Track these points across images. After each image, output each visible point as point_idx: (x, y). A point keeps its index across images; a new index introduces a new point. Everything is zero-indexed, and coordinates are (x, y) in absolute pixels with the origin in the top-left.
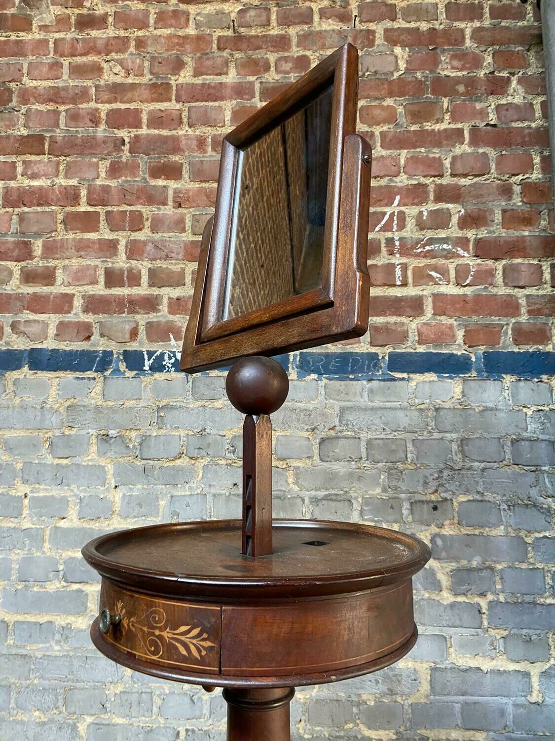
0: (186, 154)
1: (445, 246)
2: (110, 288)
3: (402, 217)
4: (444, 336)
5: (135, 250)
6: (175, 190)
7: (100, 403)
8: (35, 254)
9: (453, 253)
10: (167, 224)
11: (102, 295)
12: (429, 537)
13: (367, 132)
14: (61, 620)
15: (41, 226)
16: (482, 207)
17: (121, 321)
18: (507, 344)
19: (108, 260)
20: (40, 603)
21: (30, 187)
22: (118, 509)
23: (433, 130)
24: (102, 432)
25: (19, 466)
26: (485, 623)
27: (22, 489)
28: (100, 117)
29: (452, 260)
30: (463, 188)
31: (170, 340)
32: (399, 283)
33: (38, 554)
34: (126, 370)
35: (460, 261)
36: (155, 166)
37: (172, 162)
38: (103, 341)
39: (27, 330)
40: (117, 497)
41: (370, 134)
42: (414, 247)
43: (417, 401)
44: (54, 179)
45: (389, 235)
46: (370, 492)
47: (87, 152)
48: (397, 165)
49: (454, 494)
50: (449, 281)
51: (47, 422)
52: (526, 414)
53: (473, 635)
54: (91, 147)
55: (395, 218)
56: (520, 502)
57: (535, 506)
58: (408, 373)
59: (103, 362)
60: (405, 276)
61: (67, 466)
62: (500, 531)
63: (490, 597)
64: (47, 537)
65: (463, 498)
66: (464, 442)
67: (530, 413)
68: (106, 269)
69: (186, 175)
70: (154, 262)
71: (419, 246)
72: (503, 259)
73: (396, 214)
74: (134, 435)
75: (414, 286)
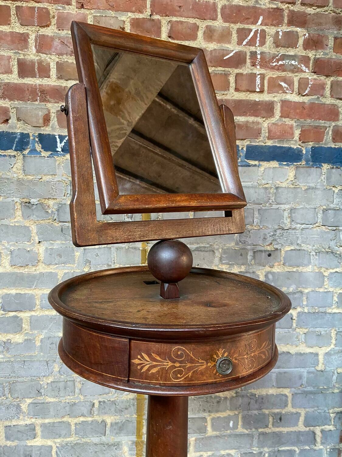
1: (293, 62)
2: (23, 77)
3: (263, 34)
4: (286, 134)
5: (43, 44)
7: (21, 177)
9: (298, 68)
11: (16, 84)
12: (264, 274)
16: (321, 33)
17: (35, 107)
18: (328, 142)
19: (20, 52)
22: (42, 259)
24: (25, 200)
26: (294, 325)
29: (296, 74)
30: (309, 16)
32: (258, 90)
34: (42, 150)
35: (303, 75)
38: (20, 124)
40: (41, 250)
42: (271, 61)
43: (263, 182)
45: (253, 49)
46: (228, 245)
49: (282, 245)
50: (293, 91)
52: (334, 192)
53: (286, 333)
55: (258, 35)
56: (323, 250)
57: (332, 253)
58: (259, 161)
59: (21, 143)
60: (263, 85)
62: (309, 269)
63: (299, 309)
65: (288, 248)
66: (293, 211)
67: (336, 191)
68: (19, 60)
70: (61, 57)
71: (274, 60)
72: (332, 76)
73: (259, 32)
74: (52, 203)
75: (268, 93)
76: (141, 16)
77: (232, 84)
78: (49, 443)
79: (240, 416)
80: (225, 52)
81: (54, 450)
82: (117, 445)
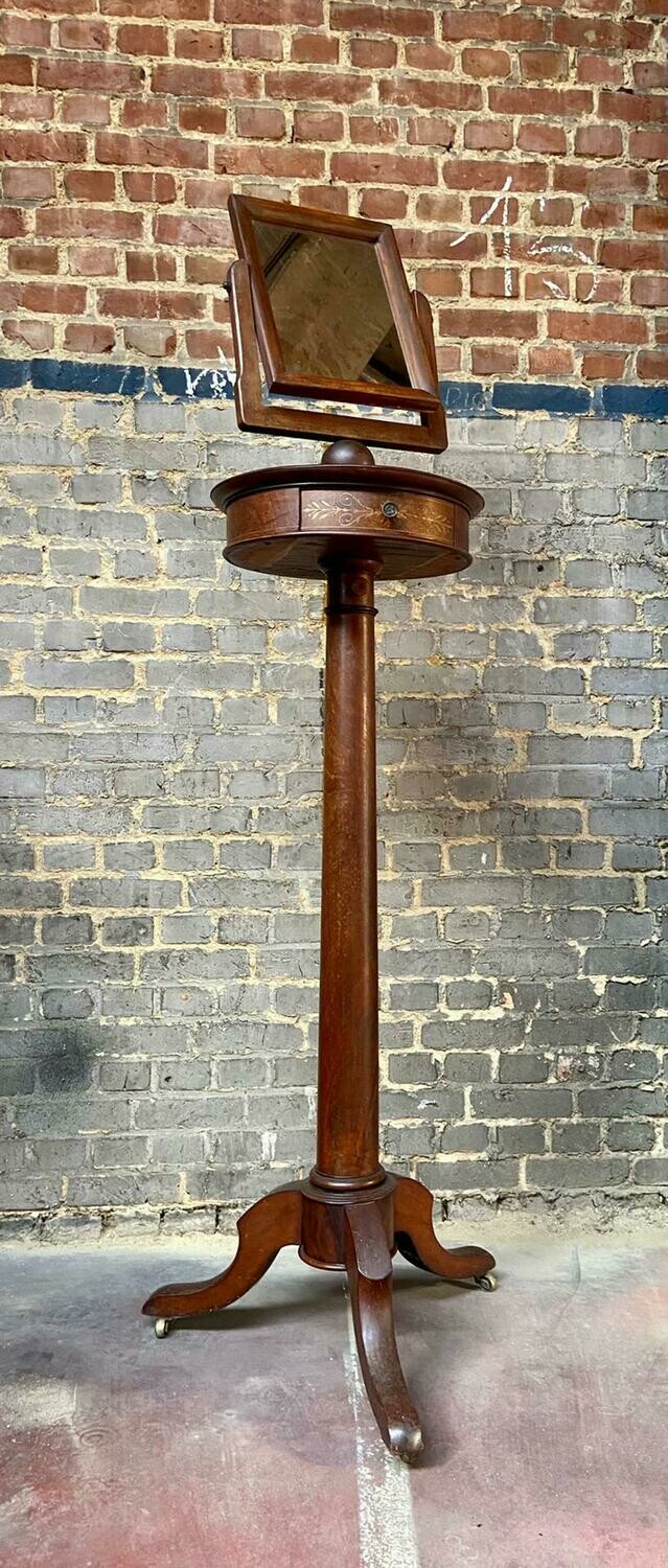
0: (231, 97)
1: (565, 249)
2: (134, 281)
3: (514, 206)
4: (560, 365)
5: (165, 230)
6: (217, 147)
7: (132, 436)
8: (27, 228)
9: (575, 258)
10: (207, 195)
11: (124, 291)
12: (533, 601)
13: (472, 85)
14: (102, 695)
15: (34, 190)
16: (611, 199)
17: (152, 326)
18: (631, 378)
19: (129, 241)
20: (74, 676)
21: (16, 131)
22: (164, 568)
23: (555, 90)
24: (137, 473)
25: (32, 512)
26: (588, 691)
27: (38, 541)
28: (108, 36)
29: (572, 268)
30: (589, 174)
31: (219, 356)
32: (509, 294)
33: (68, 618)
34: (164, 393)
35: (583, 270)
36: (186, 113)
37: (212, 107)
38: (129, 353)
39: (26, 333)
40: (162, 553)
41: (475, 88)
42: (528, 247)
43: (525, 444)
44: (49, 121)
45: (497, 229)
47: (91, 85)
48: (509, 135)
49: (562, 552)
50: (568, 296)
51: (63, 458)
52: (647, 461)
53: (575, 703)
54: (99, 78)
55: (506, 207)
56: (632, 560)
57: (648, 564)
58: (517, 409)
59: (130, 382)
60: (516, 286)
61: (95, 514)
62: (610, 592)
63: (595, 663)
64: (77, 599)
65: (572, 557)
66: (576, 493)
67: (650, 460)
68: (127, 255)
69: (231, 127)
70: (192, 248)
71: (534, 246)
72: (631, 270)
73: (507, 201)
74: (179, 478)
75: (527, 299)
76: (316, 183)
77: (466, 286)
78: (177, 877)
79: (499, 846)
80: (451, 235)
81: (185, 889)
82: (290, 885)
